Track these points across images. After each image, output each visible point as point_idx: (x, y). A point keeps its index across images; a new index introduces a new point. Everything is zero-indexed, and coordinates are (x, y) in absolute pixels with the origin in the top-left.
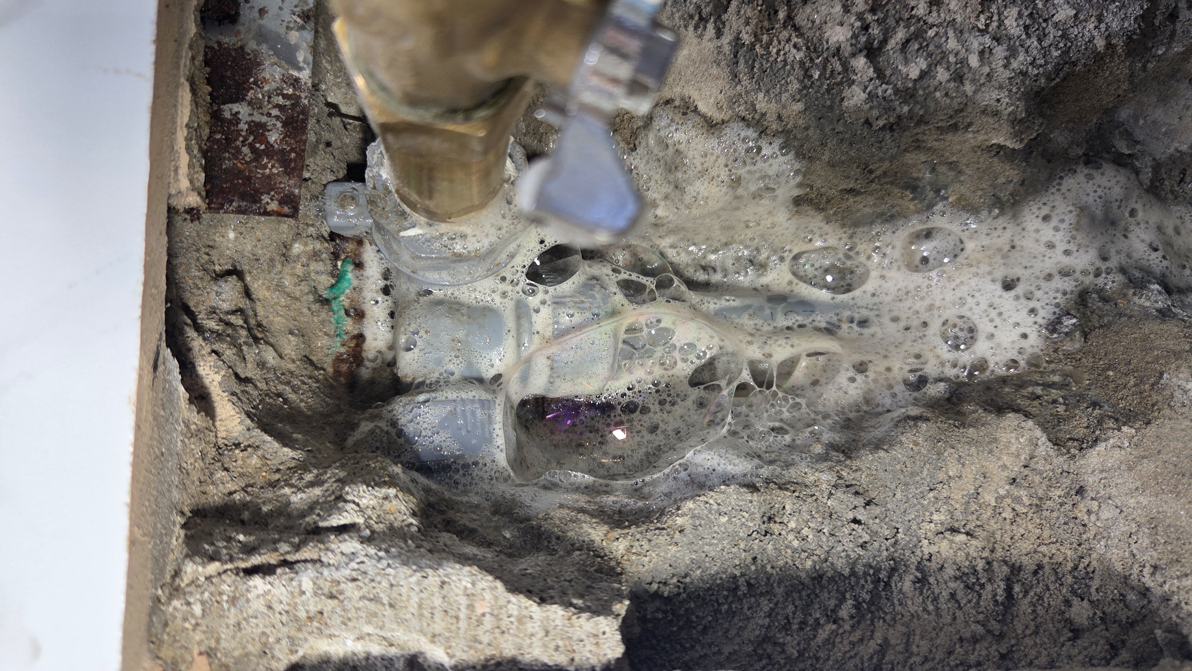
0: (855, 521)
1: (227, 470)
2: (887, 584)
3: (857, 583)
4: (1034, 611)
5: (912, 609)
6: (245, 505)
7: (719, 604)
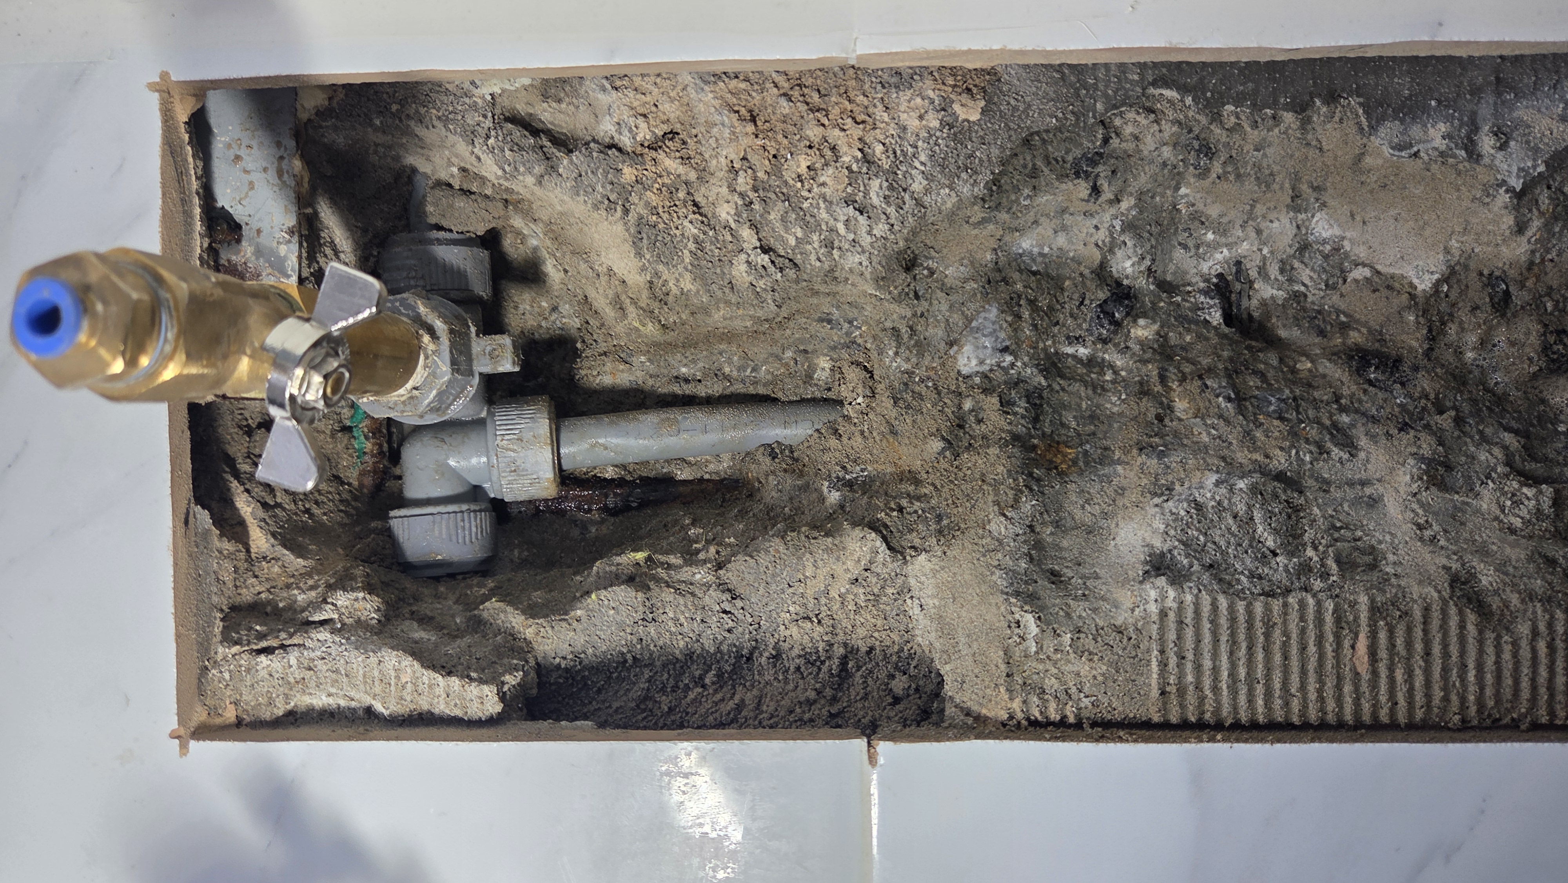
0: (725, 612)
1: (256, 577)
2: (749, 659)
3: (722, 658)
4: (864, 682)
5: (767, 678)
6: (269, 602)
7: (611, 673)
